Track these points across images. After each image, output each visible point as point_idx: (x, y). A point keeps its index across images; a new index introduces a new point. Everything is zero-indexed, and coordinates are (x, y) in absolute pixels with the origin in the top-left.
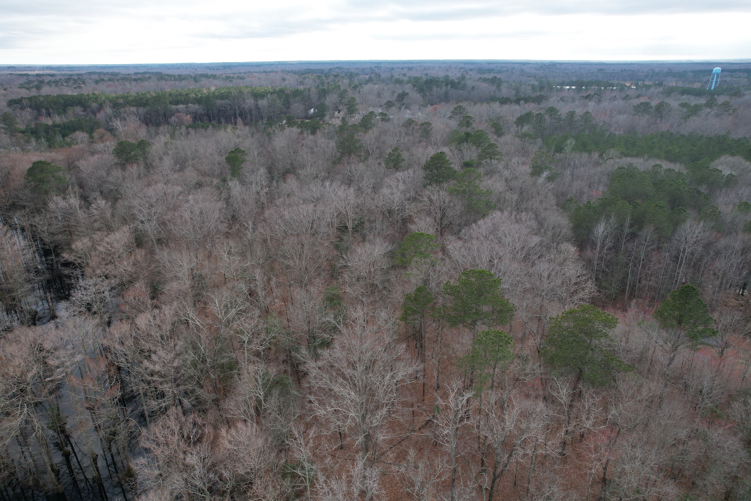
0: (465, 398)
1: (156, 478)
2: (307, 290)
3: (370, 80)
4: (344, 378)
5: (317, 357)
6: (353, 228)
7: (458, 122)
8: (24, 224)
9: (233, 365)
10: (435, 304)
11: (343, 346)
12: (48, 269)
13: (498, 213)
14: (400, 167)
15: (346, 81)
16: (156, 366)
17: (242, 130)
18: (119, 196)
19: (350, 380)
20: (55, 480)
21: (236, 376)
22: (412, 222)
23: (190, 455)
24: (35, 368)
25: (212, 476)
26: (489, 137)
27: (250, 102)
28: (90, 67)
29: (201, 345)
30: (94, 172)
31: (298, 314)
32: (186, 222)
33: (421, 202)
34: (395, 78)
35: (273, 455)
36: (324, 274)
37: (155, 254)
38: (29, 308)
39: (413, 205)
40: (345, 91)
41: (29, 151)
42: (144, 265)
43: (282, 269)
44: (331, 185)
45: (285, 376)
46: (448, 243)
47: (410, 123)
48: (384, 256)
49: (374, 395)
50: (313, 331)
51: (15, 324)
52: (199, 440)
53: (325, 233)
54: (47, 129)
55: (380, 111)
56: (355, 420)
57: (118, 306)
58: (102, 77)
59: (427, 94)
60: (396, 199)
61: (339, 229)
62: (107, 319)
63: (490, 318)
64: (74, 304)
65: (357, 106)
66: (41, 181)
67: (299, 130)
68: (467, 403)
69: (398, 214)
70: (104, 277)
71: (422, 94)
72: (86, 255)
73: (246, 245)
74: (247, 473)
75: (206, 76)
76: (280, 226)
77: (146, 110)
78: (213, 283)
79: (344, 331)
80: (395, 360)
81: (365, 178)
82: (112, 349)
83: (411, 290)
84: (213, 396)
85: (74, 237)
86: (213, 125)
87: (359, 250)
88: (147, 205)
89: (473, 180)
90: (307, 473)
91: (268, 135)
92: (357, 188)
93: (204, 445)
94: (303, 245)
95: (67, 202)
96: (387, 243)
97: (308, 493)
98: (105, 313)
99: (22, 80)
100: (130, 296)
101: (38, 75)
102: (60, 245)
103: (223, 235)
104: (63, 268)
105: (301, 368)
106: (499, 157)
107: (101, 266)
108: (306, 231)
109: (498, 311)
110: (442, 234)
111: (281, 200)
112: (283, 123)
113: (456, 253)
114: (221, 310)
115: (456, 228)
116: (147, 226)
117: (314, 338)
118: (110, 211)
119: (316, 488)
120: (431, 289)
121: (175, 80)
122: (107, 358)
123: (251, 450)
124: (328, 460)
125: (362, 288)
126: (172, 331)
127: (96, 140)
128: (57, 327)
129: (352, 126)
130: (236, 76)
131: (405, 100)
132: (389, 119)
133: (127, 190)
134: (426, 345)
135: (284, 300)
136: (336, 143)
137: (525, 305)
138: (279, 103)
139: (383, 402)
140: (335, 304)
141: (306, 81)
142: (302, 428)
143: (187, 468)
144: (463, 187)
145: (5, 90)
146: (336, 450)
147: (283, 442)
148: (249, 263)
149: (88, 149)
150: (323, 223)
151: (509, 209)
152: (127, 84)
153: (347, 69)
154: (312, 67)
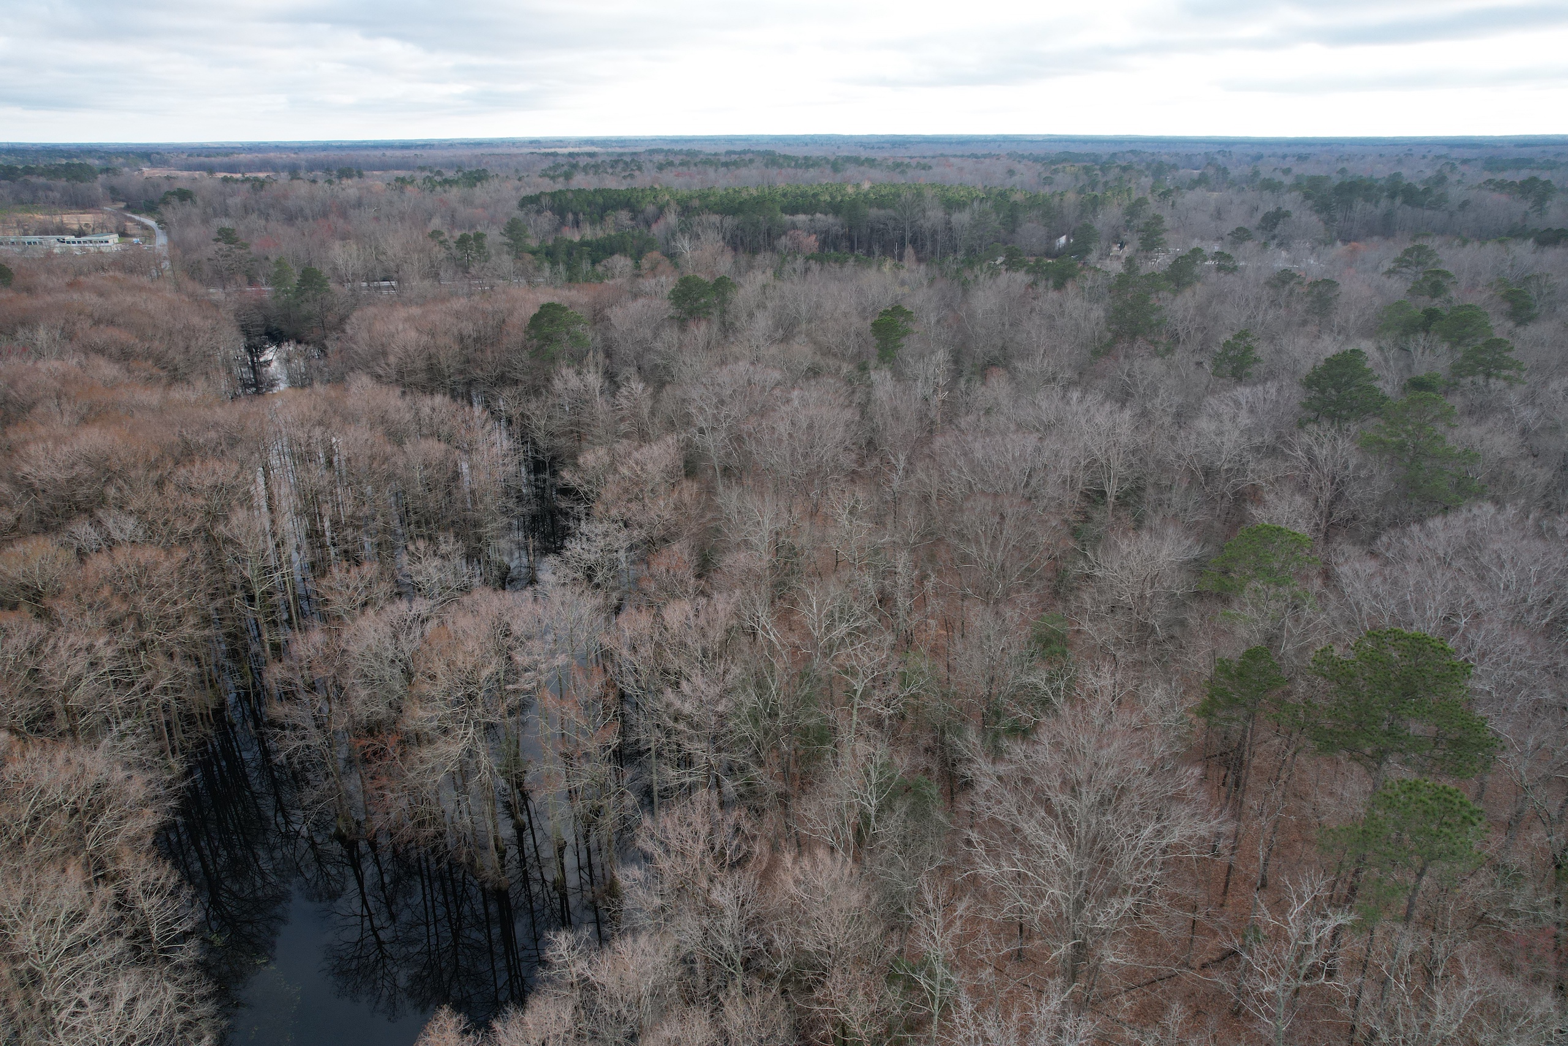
0: (1331, 924)
1: (655, 912)
2: (997, 613)
3: (1201, 181)
4: (1050, 811)
5: (997, 754)
6: (1118, 498)
7: (1410, 285)
8: (513, 412)
9: (826, 734)
10: (1289, 693)
11: (1058, 743)
12: (536, 496)
13: (1489, 508)
14: (1248, 375)
15: (1147, 181)
16: (687, 705)
17: (913, 271)
18: (669, 379)
19: (1061, 819)
20: (498, 866)
21: (829, 756)
22: (1259, 501)
23: (719, 886)
24: (494, 662)
25: (753, 936)
26: (1491, 324)
27: (935, 215)
28: (654, 140)
29: (774, 681)
30: (632, 330)
31: (971, 657)
32: (780, 440)
33: (1286, 458)
34: (1262, 177)
35: (876, 931)
36: (1038, 585)
37: (715, 494)
38: (499, 558)
39: (1265, 464)
40: (1141, 202)
41: (538, 285)
42: (693, 512)
43: (952, 560)
44: (1081, 401)
45: (925, 779)
46: (1341, 560)
47: (1285, 278)
48: (1180, 569)
49: (1109, 863)
50: (997, 699)
51: (476, 581)
52: (740, 863)
53: (1053, 499)
54: (571, 248)
55: (1217, 248)
56: (1059, 904)
57: (637, 580)
58: (671, 158)
59: (1338, 216)
60: (1228, 445)
61: (1085, 495)
62: (615, 601)
63: (1427, 752)
64: (567, 563)
65: (1165, 236)
66: (549, 339)
67: (1029, 279)
68: (1334, 937)
69: (1228, 480)
70: (621, 524)
71: (1324, 215)
72: (598, 479)
73: (886, 502)
74: (820, 953)
75: (856, 161)
76: (960, 471)
77: (736, 222)
78: (812, 566)
79: (1066, 711)
80: (1171, 798)
81: (1162, 391)
82: (617, 657)
83: (1232, 651)
84: (780, 786)
85: (584, 444)
86: (857, 257)
87: (1124, 546)
88: (715, 400)
89: (1431, 421)
90: (938, 987)
91: (963, 284)
92: (1138, 411)
93: (747, 875)
94: (1002, 517)
95: (582, 380)
96: (1191, 539)
97: (934, 1027)
98: (614, 589)
99: (547, 163)
100: (660, 565)
101: (571, 155)
102: (560, 456)
103: (846, 476)
104: (559, 496)
105: (961, 769)
106: (1512, 373)
107: (620, 503)
108: (1015, 489)
109: (1450, 741)
110: (1327, 539)
111: (971, 418)
112: (998, 262)
113: (1357, 585)
114: (820, 621)
115: (1365, 530)
116: (709, 439)
117: (998, 714)
118: (650, 403)
119: (952, 1021)
120: (1280, 658)
121: (797, 166)
122: (605, 671)
123: (836, 908)
124: (987, 974)
125: (1120, 629)
126: (724, 644)
127: (643, 272)
128: (535, 599)
129: (1147, 277)
130: (914, 162)
131: (1279, 227)
132: (1235, 269)
133: (684, 368)
134: (1251, 781)
135: (947, 625)
136: (1106, 310)
137: (1531, 742)
138: (994, 221)
139: (1130, 882)
140: (1052, 653)
141: (1058, 177)
142: (943, 891)
143: (711, 909)
144: (1399, 435)
145: (520, 179)
146: (1008, 957)
147: (902, 909)
148: (887, 538)
149: (628, 288)
150: (1053, 478)
151: (1522, 502)
152: (711, 171)
153: (1153, 154)
154: (1073, 149)
